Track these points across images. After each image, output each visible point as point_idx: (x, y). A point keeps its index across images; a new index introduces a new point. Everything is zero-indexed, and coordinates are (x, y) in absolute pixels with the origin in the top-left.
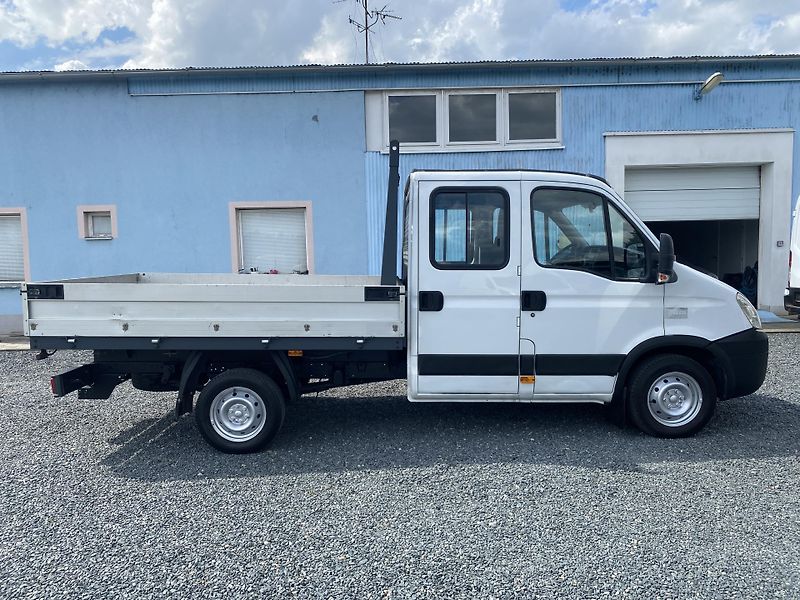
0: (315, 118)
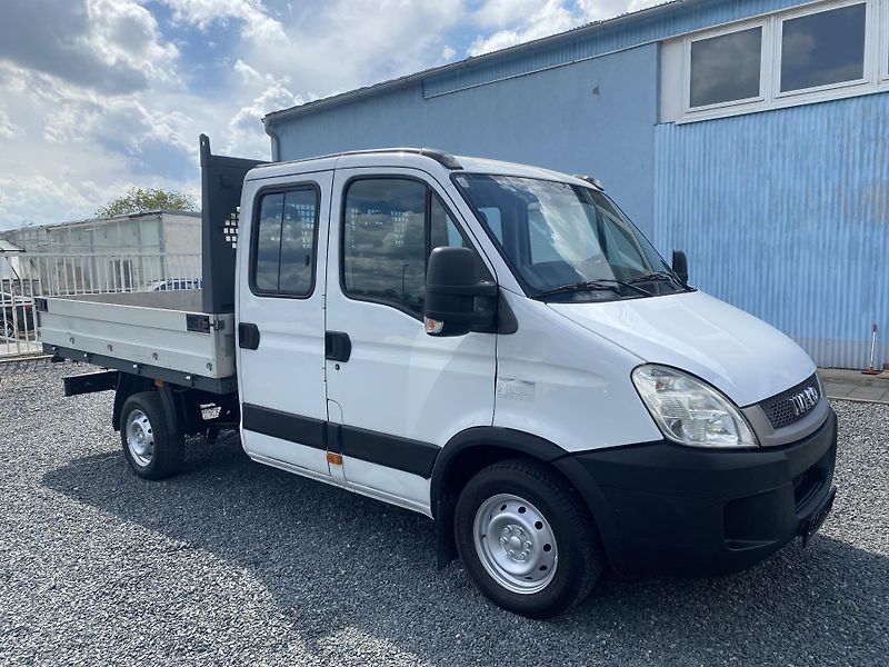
0: (596, 91)
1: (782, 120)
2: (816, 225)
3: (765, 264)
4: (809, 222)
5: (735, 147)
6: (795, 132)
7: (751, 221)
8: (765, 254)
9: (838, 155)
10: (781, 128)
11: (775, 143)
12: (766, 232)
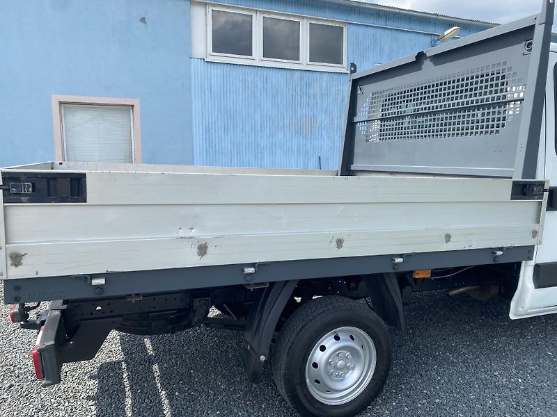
0: (143, 20)
1: (265, 74)
2: (283, 135)
3: (259, 155)
4: (280, 134)
5: (241, 85)
6: (272, 83)
7: (252, 130)
8: (259, 150)
9: (291, 99)
10: (265, 78)
11: (262, 85)
12: (259, 137)
